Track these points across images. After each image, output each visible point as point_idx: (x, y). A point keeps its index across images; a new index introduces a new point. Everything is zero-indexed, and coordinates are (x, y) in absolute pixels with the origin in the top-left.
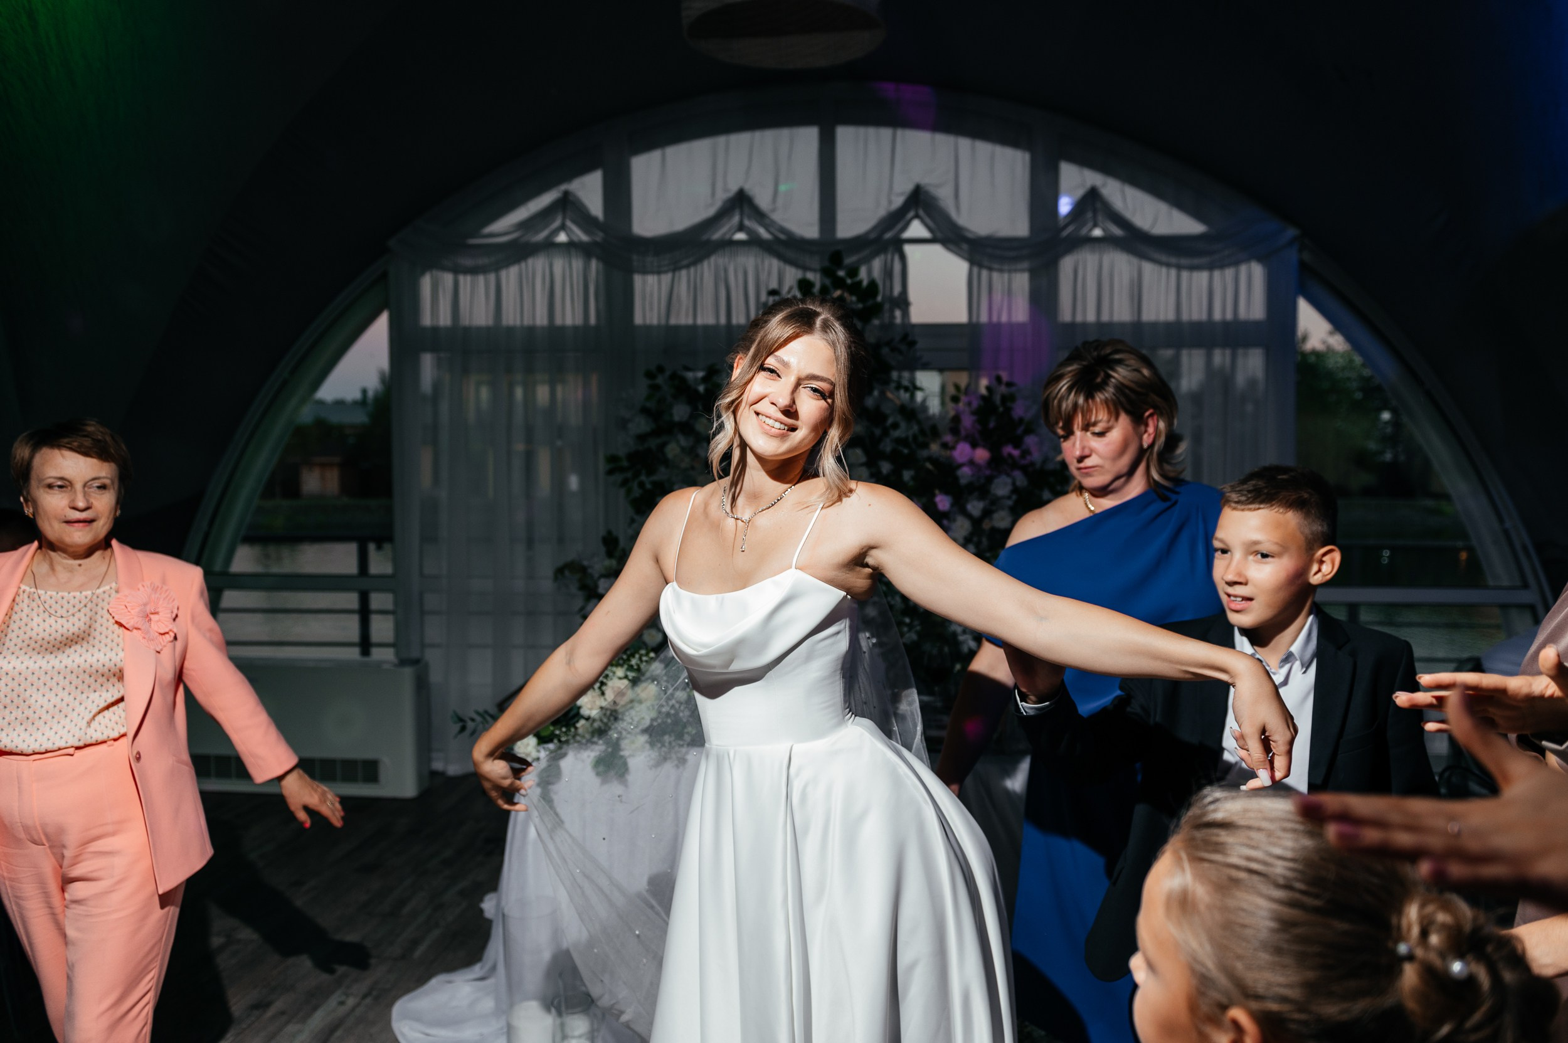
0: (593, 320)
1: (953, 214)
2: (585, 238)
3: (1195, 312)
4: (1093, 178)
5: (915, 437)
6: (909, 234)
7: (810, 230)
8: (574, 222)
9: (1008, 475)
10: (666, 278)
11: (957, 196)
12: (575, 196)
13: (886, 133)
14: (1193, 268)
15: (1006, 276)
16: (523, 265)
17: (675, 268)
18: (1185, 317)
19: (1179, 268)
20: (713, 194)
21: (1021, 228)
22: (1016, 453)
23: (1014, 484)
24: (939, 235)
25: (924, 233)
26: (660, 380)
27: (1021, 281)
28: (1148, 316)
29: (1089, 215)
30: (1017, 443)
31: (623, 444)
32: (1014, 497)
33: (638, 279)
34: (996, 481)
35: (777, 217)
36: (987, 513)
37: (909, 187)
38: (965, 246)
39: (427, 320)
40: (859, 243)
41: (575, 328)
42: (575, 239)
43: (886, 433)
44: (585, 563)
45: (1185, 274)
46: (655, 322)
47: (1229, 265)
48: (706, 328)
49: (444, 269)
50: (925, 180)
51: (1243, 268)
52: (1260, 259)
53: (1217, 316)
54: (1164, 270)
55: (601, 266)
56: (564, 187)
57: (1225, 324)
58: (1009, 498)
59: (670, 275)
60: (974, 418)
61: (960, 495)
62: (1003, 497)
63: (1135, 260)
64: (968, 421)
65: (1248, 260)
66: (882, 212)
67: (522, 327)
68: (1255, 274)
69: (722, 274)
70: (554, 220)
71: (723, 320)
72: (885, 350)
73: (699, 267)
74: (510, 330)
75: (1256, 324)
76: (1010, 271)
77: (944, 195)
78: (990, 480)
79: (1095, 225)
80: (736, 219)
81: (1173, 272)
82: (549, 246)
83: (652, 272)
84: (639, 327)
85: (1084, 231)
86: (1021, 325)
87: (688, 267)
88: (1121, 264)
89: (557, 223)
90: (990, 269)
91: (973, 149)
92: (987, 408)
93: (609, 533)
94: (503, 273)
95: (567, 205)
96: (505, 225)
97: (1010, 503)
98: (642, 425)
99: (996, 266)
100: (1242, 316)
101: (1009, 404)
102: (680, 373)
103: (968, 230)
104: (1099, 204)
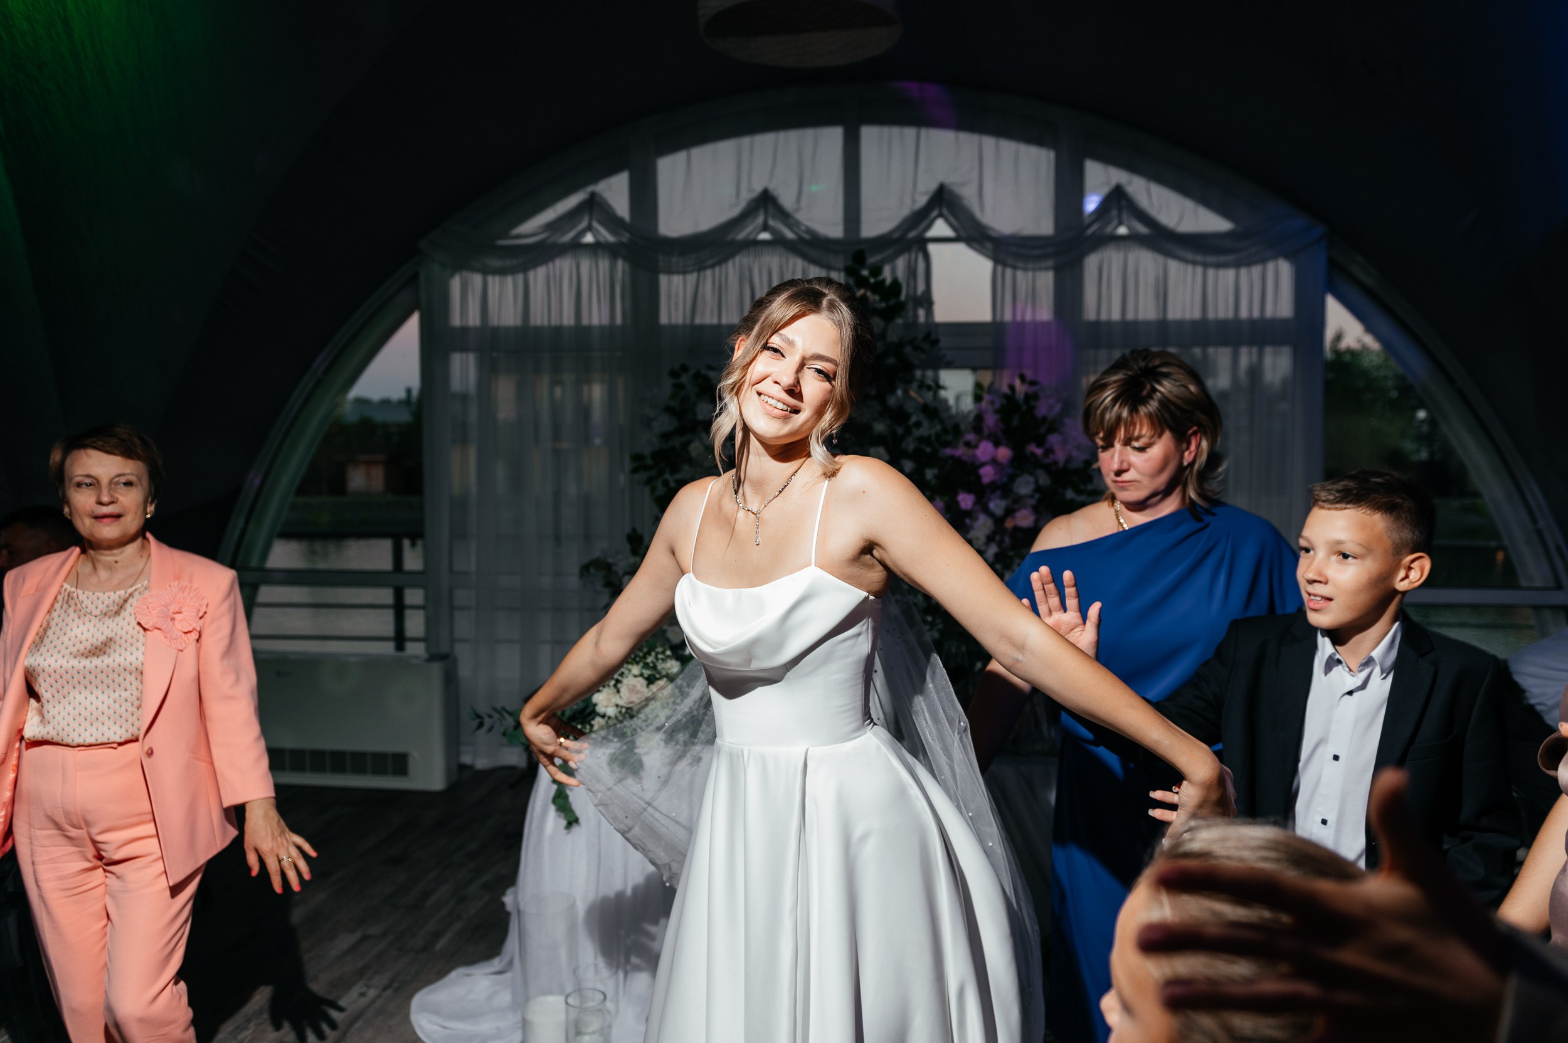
0: (619, 320)
1: (977, 213)
2: (611, 238)
3: (1222, 310)
4: (1118, 176)
5: (938, 436)
6: (933, 232)
7: (835, 231)
8: (600, 222)
9: (1031, 474)
10: (692, 278)
11: (981, 194)
12: (601, 197)
13: (910, 132)
14: (1218, 266)
15: (1030, 274)
16: (551, 265)
17: (701, 268)
18: (1211, 315)
19: (1205, 265)
20: (738, 195)
21: (1045, 227)
22: (1039, 451)
23: (1036, 483)
24: (963, 234)
25: (948, 232)
26: (684, 379)
27: (1046, 280)
28: (1175, 313)
29: (1114, 213)
30: (1040, 442)
31: (647, 442)
32: (1037, 496)
33: (663, 279)
34: (1019, 480)
35: (801, 216)
36: (1010, 512)
37: (933, 186)
38: (989, 245)
39: (456, 321)
40: (882, 242)
41: (602, 328)
42: (602, 240)
43: (908, 431)
44: (610, 560)
45: (1211, 272)
46: (680, 321)
47: (1256, 263)
49: (473, 270)
50: (951, 179)
51: (1271, 266)
52: (1287, 256)
53: (1244, 314)
54: (1190, 268)
55: (627, 266)
56: (590, 189)
57: (1252, 322)
58: (1032, 497)
59: (695, 275)
60: (996, 417)
61: (981, 492)
62: (1026, 496)
63: (1160, 259)
64: (991, 420)
65: (1275, 257)
66: (906, 212)
67: (550, 327)
68: (1282, 272)
69: (747, 274)
70: (580, 222)
72: (908, 350)
73: (724, 266)
74: (538, 329)
75: (1284, 322)
76: (1034, 270)
77: (968, 194)
78: (1012, 478)
79: (1120, 223)
80: (760, 219)
81: (1199, 270)
82: (576, 246)
83: (678, 273)
84: (665, 327)
85: (1109, 230)
86: (1044, 324)
87: (713, 266)
88: (1146, 262)
89: (584, 224)
90: (1015, 268)
91: (997, 147)
92: (1009, 406)
93: (634, 530)
94: (531, 274)
95: (594, 206)
96: (532, 226)
97: (1033, 502)
98: (665, 423)
99: (1020, 264)
100: (1269, 313)
101: (1032, 403)
102: (703, 372)
103: (992, 229)
104: (1125, 202)
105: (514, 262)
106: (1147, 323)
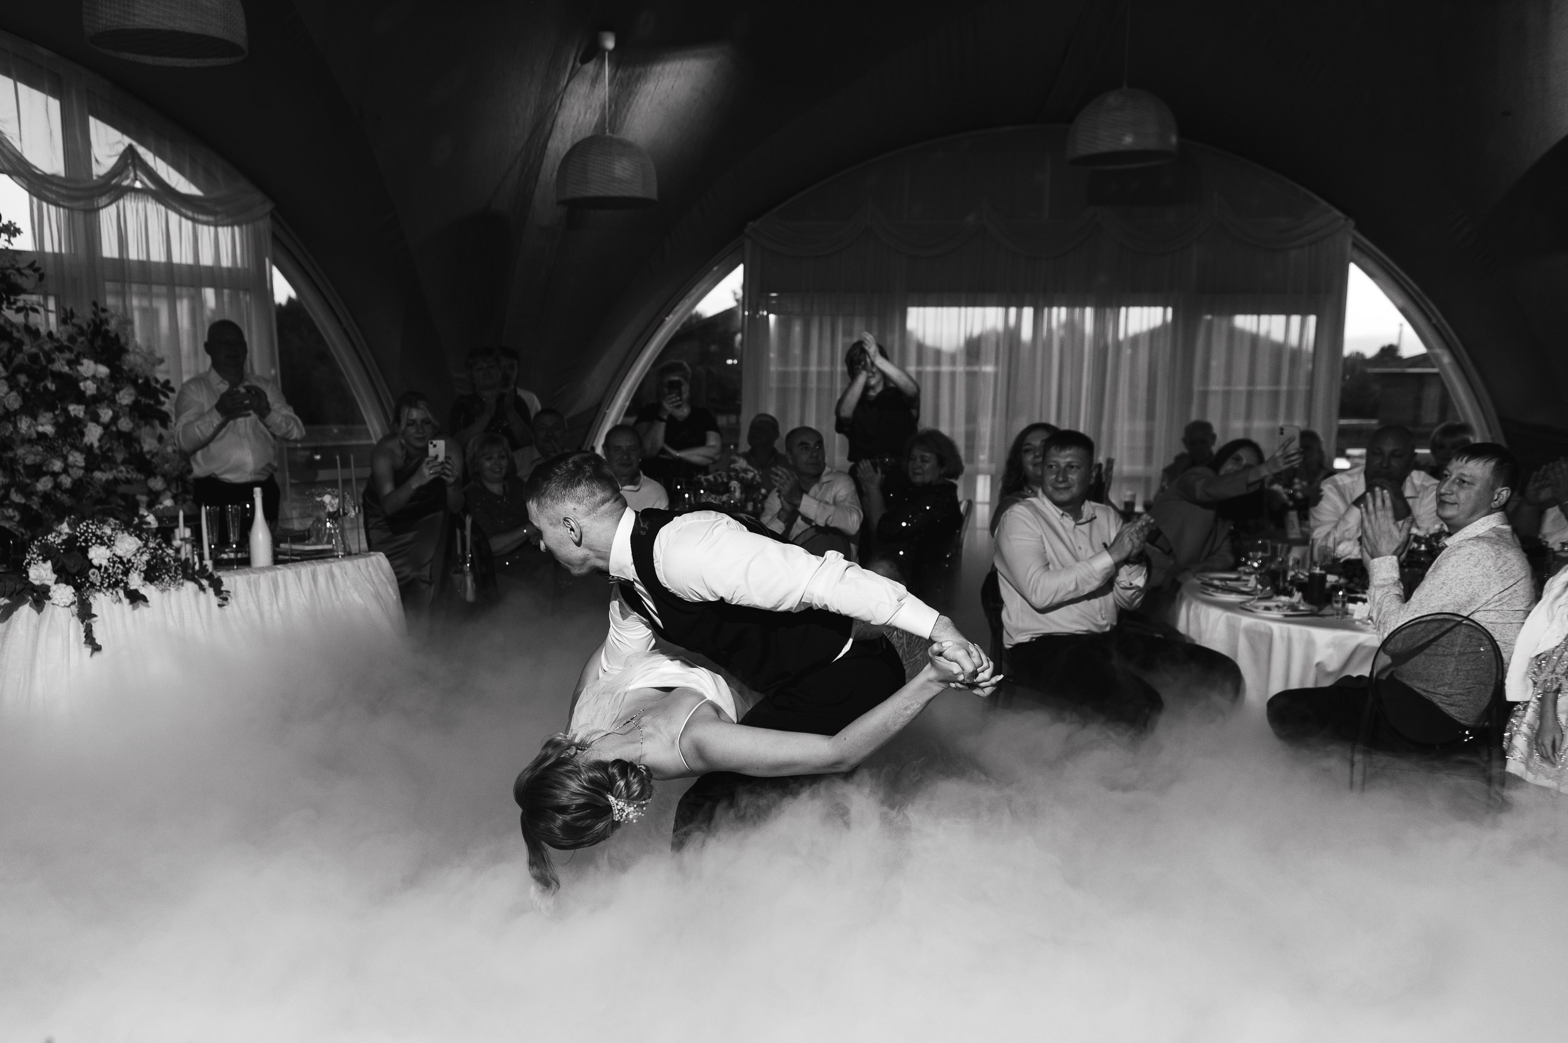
3: (207, 259)
4: (128, 141)
11: (20, 132)
19: (195, 221)
22: (124, 367)
23: (130, 395)
27: (64, 215)
28: (174, 259)
30: (122, 358)
32: (131, 406)
34: (118, 392)
38: (29, 180)
45: (198, 226)
54: (183, 220)
62: (127, 406)
68: (238, 233)
78: (114, 391)
79: (136, 179)
81: (190, 223)
85: (127, 182)
88: (154, 210)
103: (36, 167)
104: (137, 161)
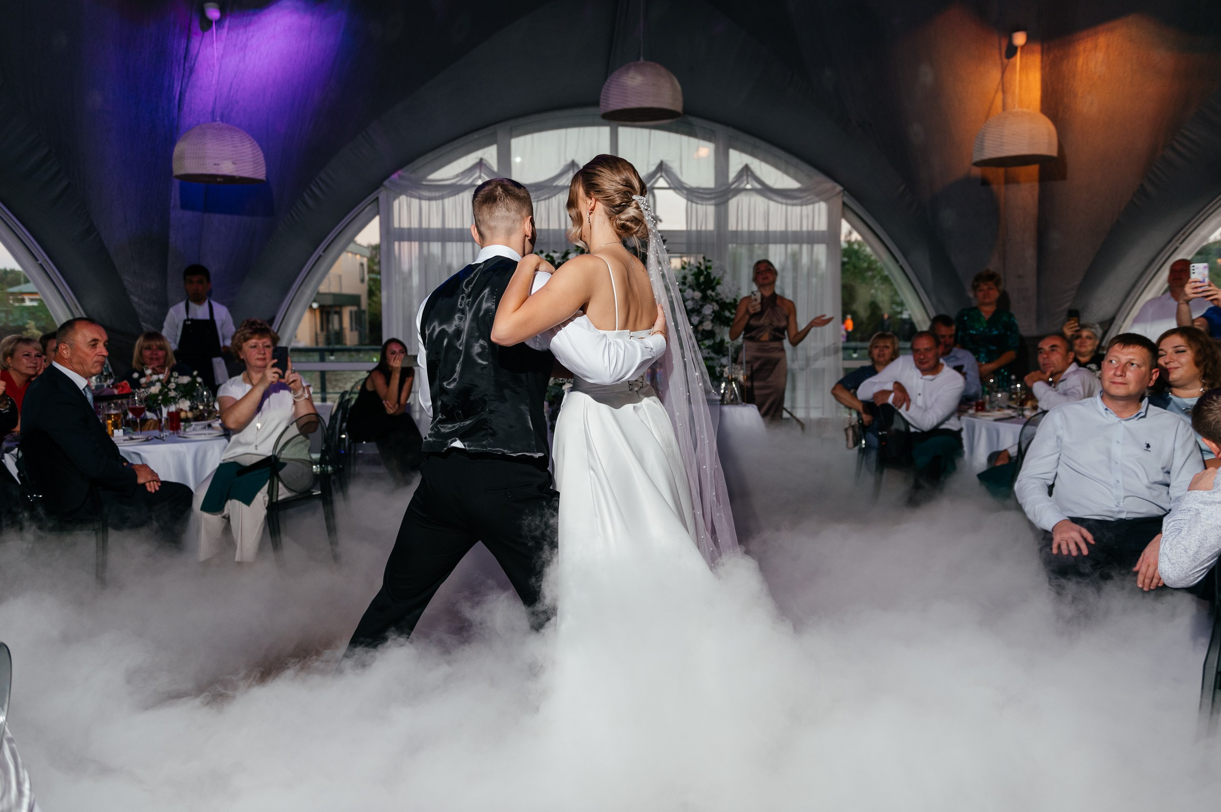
1: (679, 176)
3: (794, 227)
4: (746, 158)
6: (657, 185)
8: (485, 174)
9: (711, 304)
11: (681, 167)
12: (486, 161)
13: (646, 131)
14: (793, 205)
15: (704, 207)
16: (457, 197)
18: (789, 229)
19: (787, 204)
20: (559, 162)
21: (710, 183)
22: (713, 294)
23: (713, 309)
24: (672, 186)
25: (666, 185)
27: (711, 209)
28: (772, 228)
29: (745, 177)
30: (713, 289)
32: (713, 315)
34: (705, 307)
36: (701, 322)
37: (658, 162)
38: (685, 192)
39: (396, 224)
45: (789, 208)
47: (810, 203)
48: (554, 230)
49: (415, 197)
50: (664, 159)
51: (817, 205)
52: (826, 200)
53: (805, 228)
54: (780, 205)
56: (480, 153)
57: (808, 232)
58: (711, 315)
60: (693, 277)
62: (708, 315)
63: (766, 200)
64: (690, 279)
65: (819, 201)
67: (457, 229)
68: (822, 208)
70: (475, 173)
71: (563, 227)
73: (551, 200)
74: (450, 230)
75: (823, 232)
76: (706, 205)
77: (674, 166)
78: (702, 306)
79: (748, 183)
81: (784, 206)
85: (741, 186)
86: (711, 232)
87: (545, 199)
88: (759, 202)
89: (477, 175)
90: (697, 203)
92: (699, 273)
94: (446, 201)
95: (481, 164)
97: (711, 318)
99: (700, 202)
100: (816, 229)
101: (709, 271)
102: (551, 254)
103: (686, 184)
104: (749, 173)
105: (437, 194)
106: (760, 232)
